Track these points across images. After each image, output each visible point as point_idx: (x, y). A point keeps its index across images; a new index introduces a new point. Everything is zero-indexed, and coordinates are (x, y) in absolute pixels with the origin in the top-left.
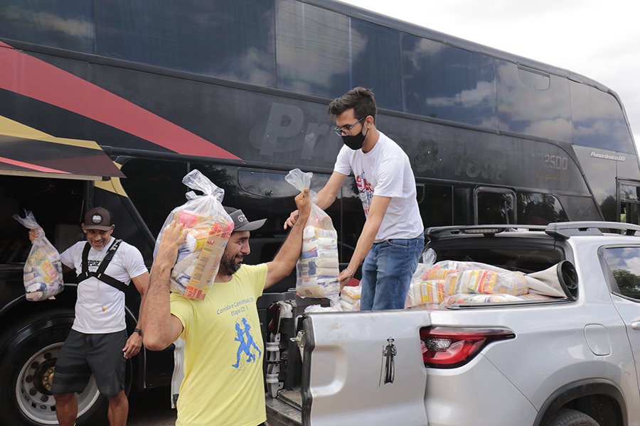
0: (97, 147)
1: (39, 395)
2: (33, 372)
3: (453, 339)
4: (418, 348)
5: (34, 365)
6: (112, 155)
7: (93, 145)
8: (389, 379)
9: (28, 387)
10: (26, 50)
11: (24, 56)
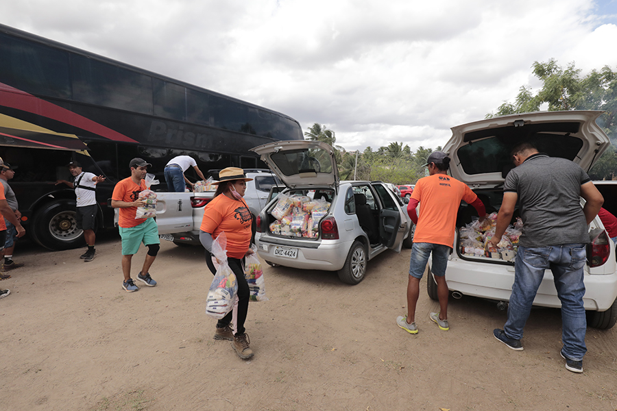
0: (77, 137)
1: (58, 231)
2: (54, 223)
3: (201, 200)
4: (190, 202)
5: (54, 220)
6: (83, 140)
7: (74, 136)
8: (180, 210)
9: (53, 228)
10: (41, 97)
11: (40, 100)
